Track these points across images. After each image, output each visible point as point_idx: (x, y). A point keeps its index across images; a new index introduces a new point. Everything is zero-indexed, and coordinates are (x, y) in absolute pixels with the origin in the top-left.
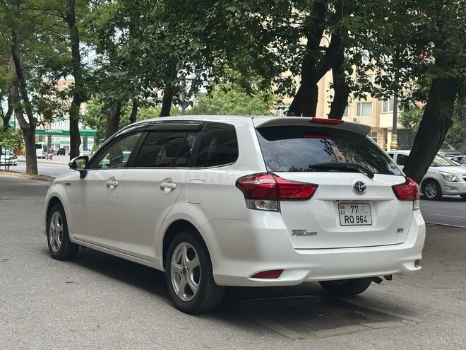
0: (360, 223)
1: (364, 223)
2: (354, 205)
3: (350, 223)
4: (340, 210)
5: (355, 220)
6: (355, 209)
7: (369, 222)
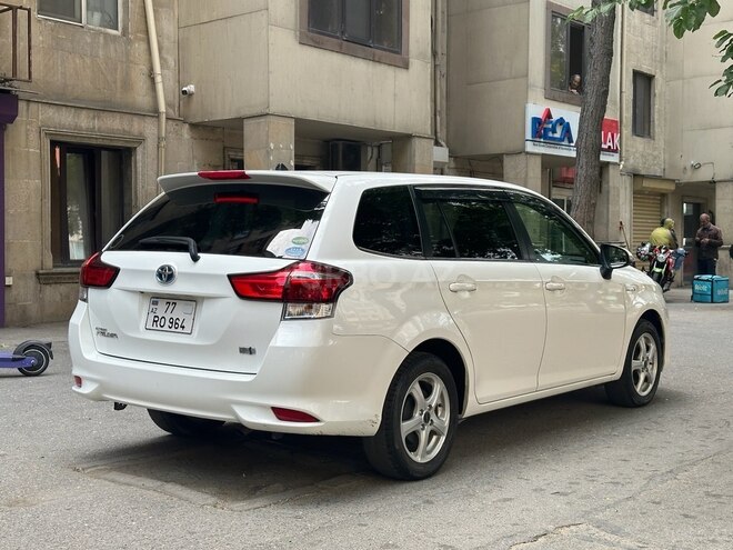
0: (173, 329)
1: (180, 330)
2: (172, 301)
3: (159, 328)
4: (152, 306)
5: (167, 323)
6: (171, 307)
7: (187, 330)
